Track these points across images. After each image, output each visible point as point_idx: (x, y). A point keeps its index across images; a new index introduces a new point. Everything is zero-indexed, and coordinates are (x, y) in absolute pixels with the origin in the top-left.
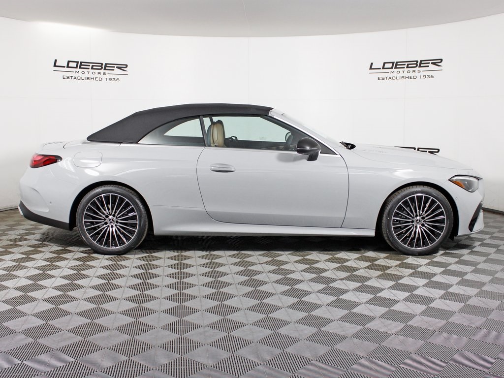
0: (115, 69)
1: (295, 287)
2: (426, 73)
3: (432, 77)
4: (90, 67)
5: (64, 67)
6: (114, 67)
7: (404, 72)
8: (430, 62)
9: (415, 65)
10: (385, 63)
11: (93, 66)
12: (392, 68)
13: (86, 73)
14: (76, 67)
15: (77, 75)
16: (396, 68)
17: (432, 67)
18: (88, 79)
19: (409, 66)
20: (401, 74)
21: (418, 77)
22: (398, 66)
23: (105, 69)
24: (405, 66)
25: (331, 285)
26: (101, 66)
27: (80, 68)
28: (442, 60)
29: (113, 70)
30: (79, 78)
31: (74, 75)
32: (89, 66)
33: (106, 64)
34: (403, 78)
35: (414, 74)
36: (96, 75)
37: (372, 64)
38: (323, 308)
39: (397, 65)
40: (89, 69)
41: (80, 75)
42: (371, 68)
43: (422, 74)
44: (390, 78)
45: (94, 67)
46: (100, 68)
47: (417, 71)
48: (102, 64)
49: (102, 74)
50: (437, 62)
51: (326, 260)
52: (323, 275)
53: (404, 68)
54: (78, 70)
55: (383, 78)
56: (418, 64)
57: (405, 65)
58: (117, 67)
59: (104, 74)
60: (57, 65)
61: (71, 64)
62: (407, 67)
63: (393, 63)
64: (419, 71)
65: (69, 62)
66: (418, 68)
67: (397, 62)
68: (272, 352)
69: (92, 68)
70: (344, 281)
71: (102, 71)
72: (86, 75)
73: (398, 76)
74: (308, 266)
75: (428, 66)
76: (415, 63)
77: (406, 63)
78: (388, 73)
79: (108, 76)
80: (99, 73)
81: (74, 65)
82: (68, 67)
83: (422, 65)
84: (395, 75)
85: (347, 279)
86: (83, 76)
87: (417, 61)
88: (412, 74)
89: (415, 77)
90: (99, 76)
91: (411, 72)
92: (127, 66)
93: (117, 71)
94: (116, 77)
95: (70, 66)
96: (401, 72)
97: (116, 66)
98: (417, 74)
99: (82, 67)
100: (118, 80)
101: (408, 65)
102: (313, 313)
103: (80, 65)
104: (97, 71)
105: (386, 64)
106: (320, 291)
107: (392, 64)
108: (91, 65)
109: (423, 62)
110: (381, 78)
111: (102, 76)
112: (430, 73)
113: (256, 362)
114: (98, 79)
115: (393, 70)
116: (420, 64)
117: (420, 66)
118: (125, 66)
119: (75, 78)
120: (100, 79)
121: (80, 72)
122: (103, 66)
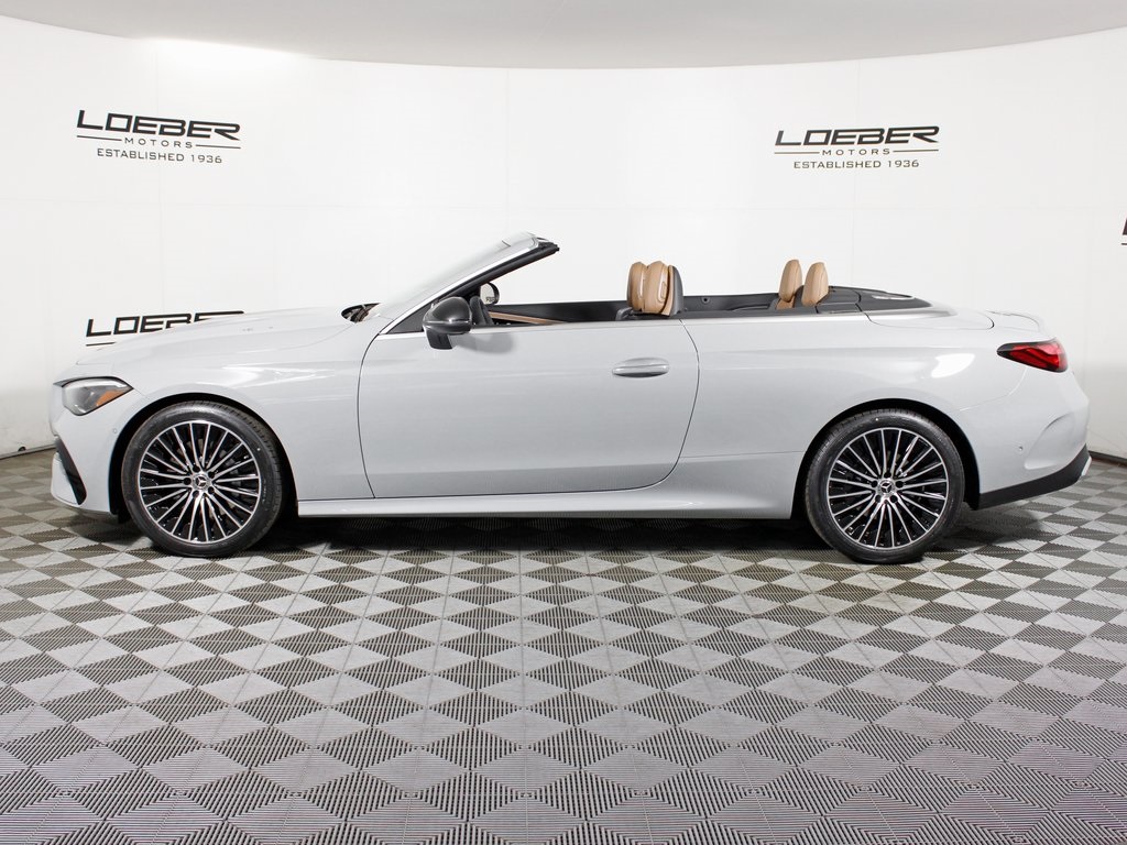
0: (212, 133)
1: (650, 629)
2: (903, 157)
3: (915, 164)
4: (157, 130)
5: (100, 128)
6: (210, 130)
7: (853, 152)
8: (912, 132)
9: (877, 139)
10: (809, 133)
11: (163, 127)
12: (826, 143)
13: (149, 143)
14: (127, 130)
15: (128, 147)
16: (834, 143)
17: (915, 143)
18: (153, 156)
19: (865, 139)
20: (847, 157)
21: (885, 164)
22: (838, 140)
23: (190, 135)
24: (856, 140)
25: (731, 628)
26: (182, 128)
27: (136, 130)
28: (937, 129)
29: (208, 136)
30: (133, 155)
31: (122, 146)
32: (155, 126)
33: (192, 123)
34: (850, 165)
35: (875, 157)
36: (171, 149)
37: (781, 133)
38: (698, 680)
39: (836, 136)
40: (154, 133)
41: (135, 147)
42: (779, 143)
43: (893, 157)
44: (821, 165)
45: (166, 130)
46: (179, 131)
47: (881, 152)
48: (183, 123)
49: (183, 145)
50: (926, 134)
51: (738, 573)
52: (721, 604)
53: (852, 143)
54: (130, 135)
55: (806, 165)
56: (885, 135)
57: (854, 137)
58: (217, 131)
59: (189, 145)
60: (84, 123)
61: (116, 123)
62: (860, 142)
63: (828, 132)
64: (886, 152)
65: (111, 116)
66: (883, 145)
67: (837, 132)
69: (162, 132)
70: (763, 621)
71: (184, 139)
72: (148, 147)
73: (840, 160)
74: (692, 584)
75: (907, 141)
76: (878, 133)
77: (858, 134)
78: (817, 154)
79: (197, 151)
80: (177, 144)
81: (122, 123)
82: (109, 128)
83: (892, 139)
84: (833, 158)
86: (143, 150)
87: (882, 131)
88: (869, 157)
89: (877, 164)
90: (177, 150)
91: (869, 152)
92: (238, 127)
93: (216, 139)
94: (215, 152)
95: (112, 125)
96: (847, 153)
97: (213, 128)
98: (880, 157)
99: (140, 128)
100: (218, 160)
101: (861, 137)
102: (672, 690)
103: (136, 124)
104: (171, 139)
105: (812, 135)
107: (825, 134)
108: (159, 124)
109: (894, 132)
110: (801, 165)
111: (182, 150)
112: (911, 157)
114: (174, 157)
115: (829, 147)
116: (889, 136)
117: (888, 141)
118: (234, 128)
119: (124, 154)
120: (180, 158)
121: (136, 141)
122: (187, 127)
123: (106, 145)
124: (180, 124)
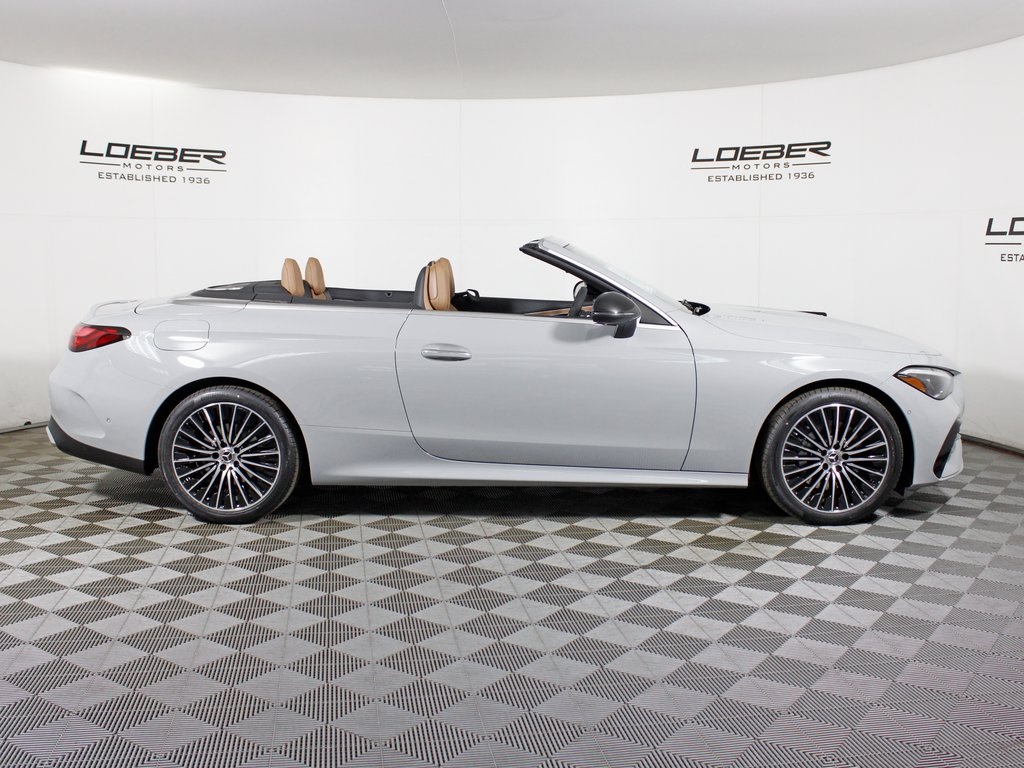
0: (201, 159)
1: (555, 583)
2: (799, 169)
3: (811, 176)
4: (152, 156)
5: (101, 155)
6: (199, 156)
7: (759, 166)
8: (808, 147)
9: (779, 154)
10: (721, 150)
11: (157, 154)
12: (735, 159)
13: (145, 167)
14: (125, 156)
15: (126, 171)
16: (742, 158)
17: (811, 157)
18: (148, 178)
19: (768, 155)
20: (754, 171)
21: (785, 176)
22: (745, 156)
23: (181, 160)
24: (761, 155)
25: (625, 578)
26: (175, 155)
27: (133, 157)
28: (829, 144)
29: (198, 161)
30: (130, 177)
31: (121, 170)
32: (150, 153)
35: (777, 170)
36: (165, 172)
37: (696, 152)
38: (609, 625)
39: (743, 152)
41: (133, 171)
42: (695, 159)
43: (793, 170)
44: (731, 178)
45: (160, 156)
47: (782, 165)
48: (176, 150)
49: (176, 168)
50: (821, 148)
51: (616, 530)
52: (609, 558)
53: (758, 158)
54: (128, 160)
55: (718, 179)
56: (785, 151)
57: (760, 152)
58: (205, 157)
59: (180, 169)
60: (86, 151)
61: (115, 150)
62: (765, 157)
63: (736, 149)
64: (786, 165)
65: (110, 145)
66: (784, 160)
67: (744, 148)
68: (507, 713)
69: (156, 158)
70: (650, 571)
71: (176, 163)
72: (145, 171)
73: (747, 174)
74: (579, 542)
75: (803, 156)
76: (780, 149)
77: (763, 150)
78: (728, 169)
79: (187, 174)
80: (170, 168)
81: (121, 151)
82: (108, 154)
83: (792, 153)
84: (741, 172)
85: (656, 565)
86: (139, 173)
87: (783, 147)
88: (772, 170)
89: (779, 177)
90: (170, 173)
91: (772, 166)
92: (224, 153)
93: (204, 163)
94: (203, 175)
95: (112, 153)
96: (753, 167)
97: (202, 154)
98: (782, 170)
99: (137, 155)
100: (207, 181)
101: (766, 152)
102: (589, 634)
103: (134, 152)
104: (165, 164)
105: (724, 152)
106: (603, 591)
107: (734, 151)
108: (154, 151)
109: (793, 148)
110: (714, 179)
111: (175, 173)
112: (808, 169)
113: (475, 735)
114: (167, 179)
115: (737, 162)
116: (789, 151)
117: (788, 156)
118: (220, 154)
119: (123, 177)
120: (173, 179)
121: (133, 166)
122: (178, 154)
123: (105, 169)
124: (172, 152)
